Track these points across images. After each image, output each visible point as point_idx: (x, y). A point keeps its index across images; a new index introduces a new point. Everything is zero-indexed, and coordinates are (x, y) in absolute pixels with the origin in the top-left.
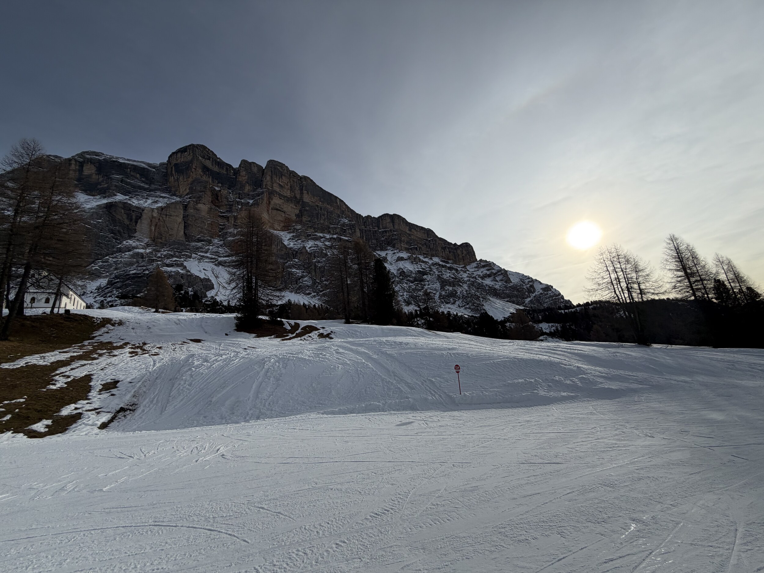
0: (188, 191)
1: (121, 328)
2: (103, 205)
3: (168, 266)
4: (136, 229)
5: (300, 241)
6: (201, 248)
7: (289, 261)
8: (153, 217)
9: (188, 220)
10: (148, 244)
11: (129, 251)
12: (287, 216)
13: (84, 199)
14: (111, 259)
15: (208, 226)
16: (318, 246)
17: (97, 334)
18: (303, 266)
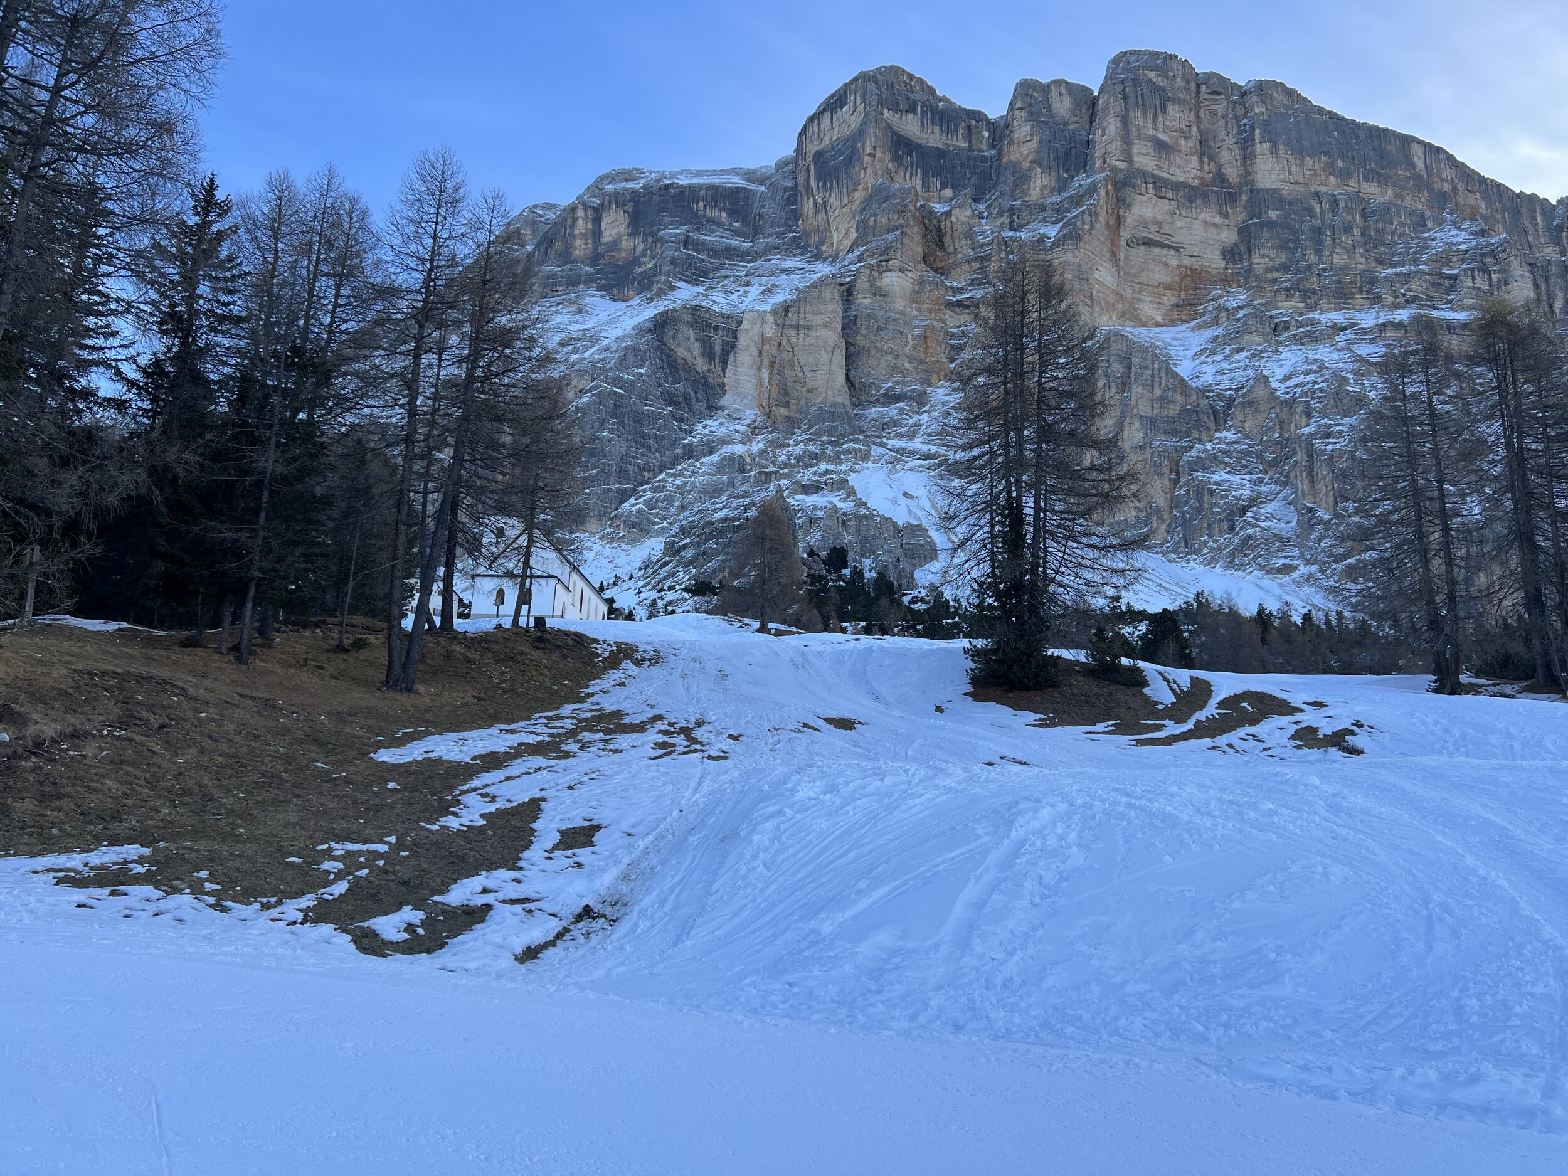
0: (853, 235)
1: (655, 671)
2: (647, 324)
3: (806, 489)
4: (723, 385)
5: (1243, 355)
6: (896, 423)
7: (1200, 440)
8: (764, 339)
9: (856, 333)
10: (755, 428)
11: (711, 453)
12: (1187, 261)
13: (607, 313)
14: (670, 480)
15: (914, 347)
16: (1322, 368)
17: (597, 689)
18: (1259, 456)
